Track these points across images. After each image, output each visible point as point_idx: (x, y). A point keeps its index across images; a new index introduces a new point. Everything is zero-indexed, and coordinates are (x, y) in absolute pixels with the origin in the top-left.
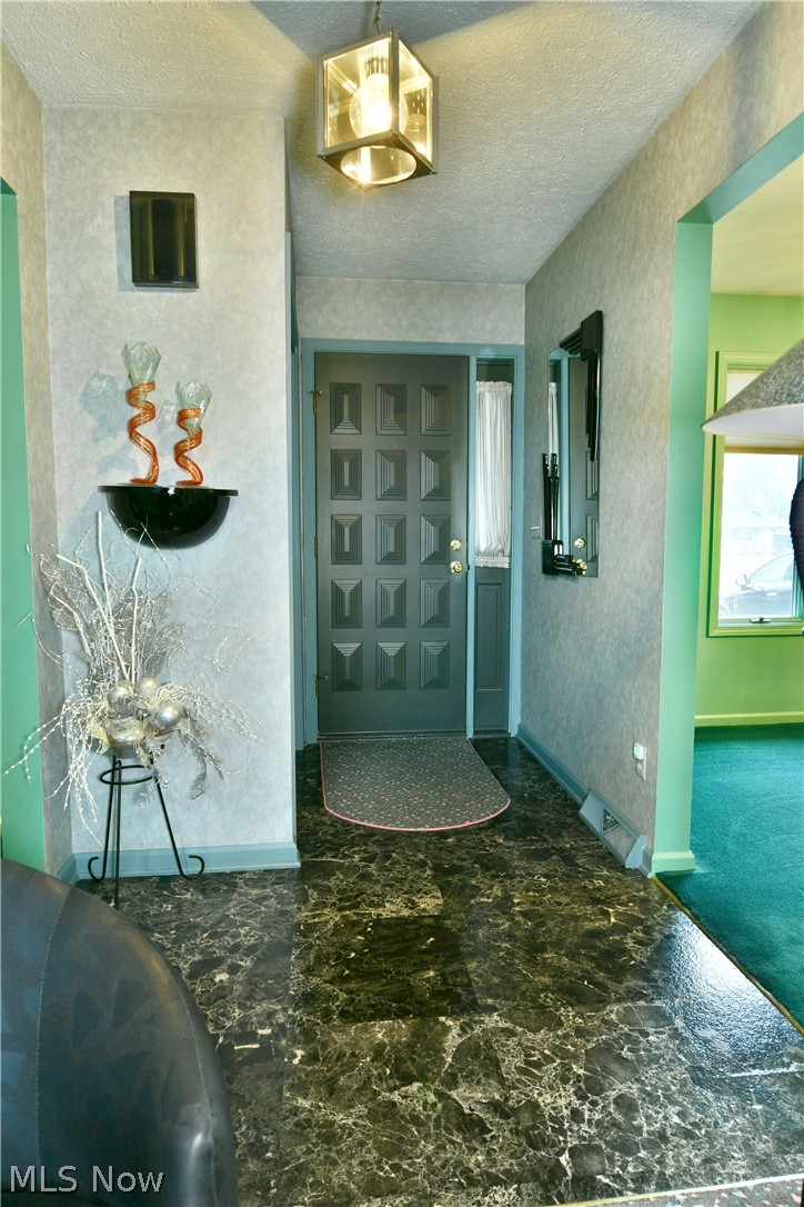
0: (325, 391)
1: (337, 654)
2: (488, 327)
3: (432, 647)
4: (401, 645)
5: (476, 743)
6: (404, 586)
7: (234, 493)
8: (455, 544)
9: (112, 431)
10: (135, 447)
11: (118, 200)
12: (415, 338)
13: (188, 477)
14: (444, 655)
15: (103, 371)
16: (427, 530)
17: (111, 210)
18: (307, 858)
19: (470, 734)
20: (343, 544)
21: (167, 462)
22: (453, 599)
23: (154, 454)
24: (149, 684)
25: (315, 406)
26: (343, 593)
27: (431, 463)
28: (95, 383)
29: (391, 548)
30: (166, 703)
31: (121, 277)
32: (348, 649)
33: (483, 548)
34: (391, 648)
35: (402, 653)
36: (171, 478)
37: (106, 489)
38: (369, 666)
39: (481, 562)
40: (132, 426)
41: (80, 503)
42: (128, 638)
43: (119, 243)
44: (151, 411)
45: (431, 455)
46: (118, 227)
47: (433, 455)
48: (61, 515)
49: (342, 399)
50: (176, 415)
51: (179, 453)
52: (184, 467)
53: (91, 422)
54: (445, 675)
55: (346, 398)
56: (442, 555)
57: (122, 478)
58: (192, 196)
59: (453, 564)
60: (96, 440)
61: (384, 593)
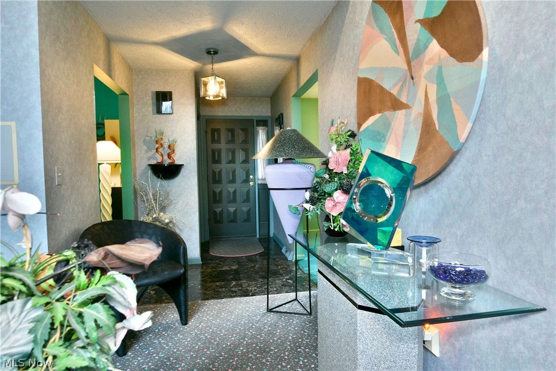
0: (209, 131)
1: (215, 212)
2: (259, 110)
3: (245, 209)
4: (235, 208)
5: (260, 239)
6: (235, 191)
7: (183, 165)
8: (251, 177)
9: (151, 150)
10: (157, 154)
11: (152, 92)
12: (237, 114)
13: (171, 161)
14: (249, 212)
15: (149, 135)
16: (242, 173)
17: (151, 95)
18: (204, 262)
19: (258, 236)
20: (216, 177)
21: (166, 157)
22: (251, 194)
23: (162, 156)
24: (162, 214)
25: (206, 136)
26: (216, 193)
27: (243, 152)
28: (146, 138)
29: (231, 179)
30: (165, 219)
31: (153, 111)
32: (218, 210)
33: (260, 178)
34: (232, 210)
35: (235, 211)
36: (167, 162)
37: (150, 165)
38: (225, 215)
39: (260, 182)
40: (157, 149)
41: (143, 168)
42: (156, 202)
43: (153, 103)
44: (162, 145)
45: (243, 150)
46: (152, 99)
47: (244, 150)
48: (137, 171)
49: (215, 134)
50: (168, 146)
51: (169, 156)
52: (170, 159)
53: (145, 148)
54: (249, 217)
55: (216, 133)
56: (247, 180)
57: (154, 162)
58: (171, 92)
59: (251, 183)
60: (147, 152)
61: (229, 192)
